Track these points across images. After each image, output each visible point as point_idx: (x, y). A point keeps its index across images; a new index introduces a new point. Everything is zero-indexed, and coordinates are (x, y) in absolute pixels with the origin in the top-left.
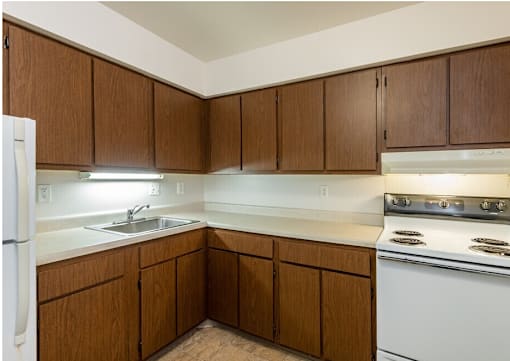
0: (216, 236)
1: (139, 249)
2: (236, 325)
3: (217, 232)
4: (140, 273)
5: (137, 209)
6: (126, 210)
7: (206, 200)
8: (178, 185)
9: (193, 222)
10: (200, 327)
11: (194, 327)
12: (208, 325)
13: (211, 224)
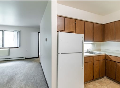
0: (109, 57)
1: (94, 57)
2: (115, 79)
3: (109, 56)
4: (94, 62)
5: (89, 49)
6: (87, 50)
7: (101, 48)
8: (95, 45)
9: (102, 53)
10: (103, 77)
11: (102, 77)
12: (105, 77)
13: (107, 54)
